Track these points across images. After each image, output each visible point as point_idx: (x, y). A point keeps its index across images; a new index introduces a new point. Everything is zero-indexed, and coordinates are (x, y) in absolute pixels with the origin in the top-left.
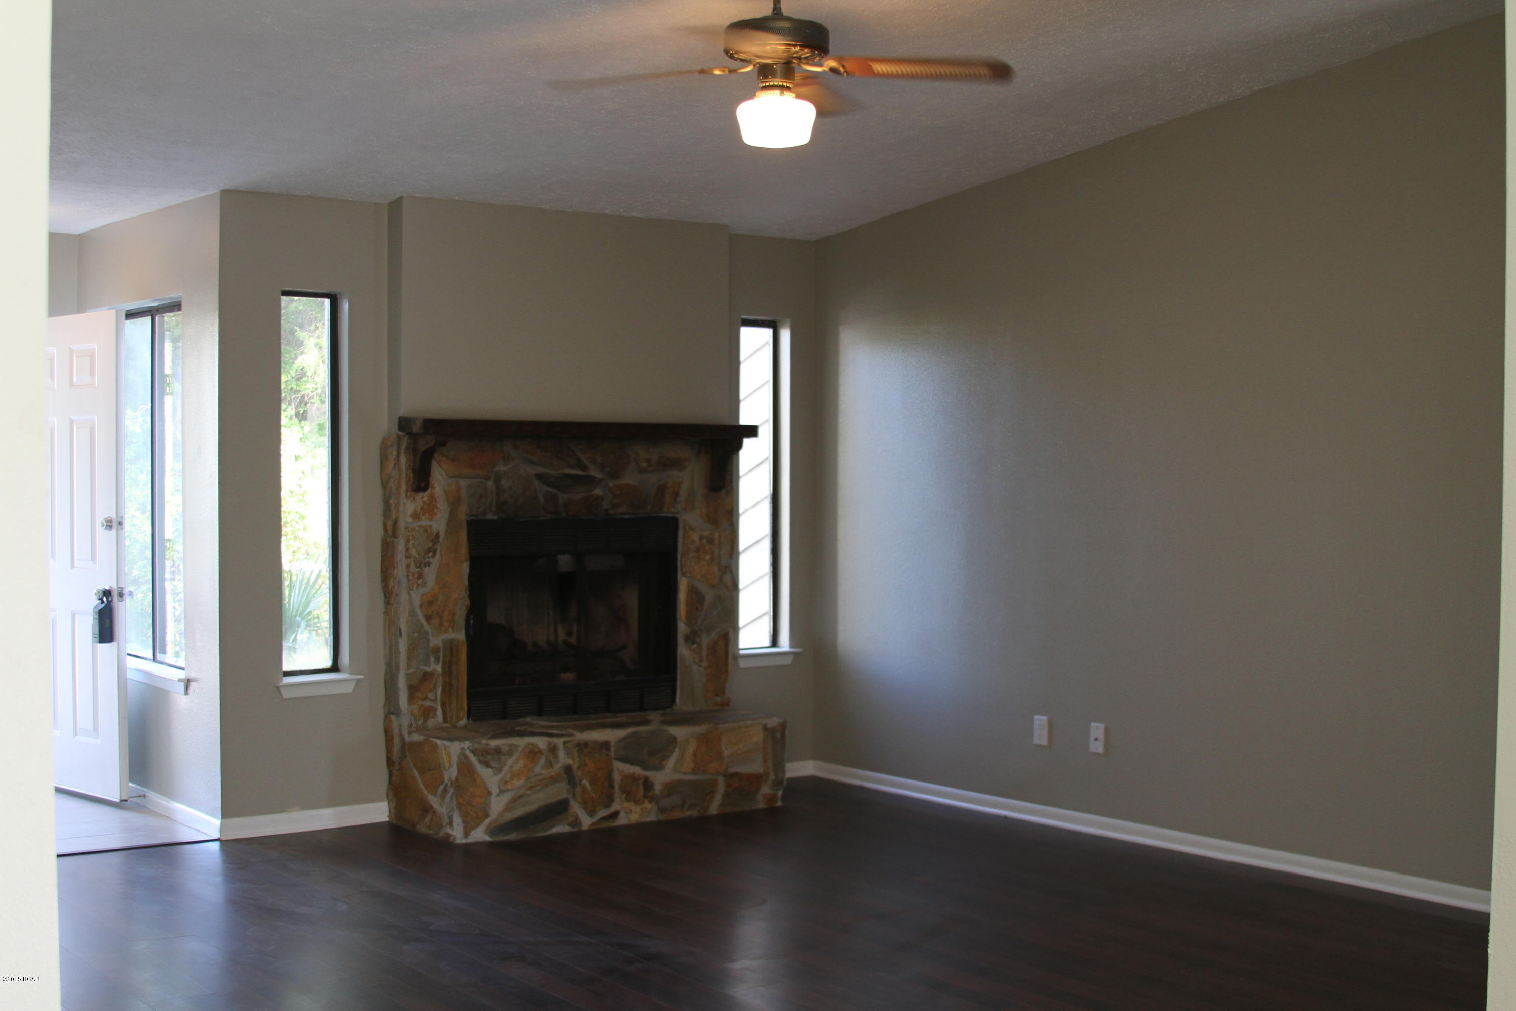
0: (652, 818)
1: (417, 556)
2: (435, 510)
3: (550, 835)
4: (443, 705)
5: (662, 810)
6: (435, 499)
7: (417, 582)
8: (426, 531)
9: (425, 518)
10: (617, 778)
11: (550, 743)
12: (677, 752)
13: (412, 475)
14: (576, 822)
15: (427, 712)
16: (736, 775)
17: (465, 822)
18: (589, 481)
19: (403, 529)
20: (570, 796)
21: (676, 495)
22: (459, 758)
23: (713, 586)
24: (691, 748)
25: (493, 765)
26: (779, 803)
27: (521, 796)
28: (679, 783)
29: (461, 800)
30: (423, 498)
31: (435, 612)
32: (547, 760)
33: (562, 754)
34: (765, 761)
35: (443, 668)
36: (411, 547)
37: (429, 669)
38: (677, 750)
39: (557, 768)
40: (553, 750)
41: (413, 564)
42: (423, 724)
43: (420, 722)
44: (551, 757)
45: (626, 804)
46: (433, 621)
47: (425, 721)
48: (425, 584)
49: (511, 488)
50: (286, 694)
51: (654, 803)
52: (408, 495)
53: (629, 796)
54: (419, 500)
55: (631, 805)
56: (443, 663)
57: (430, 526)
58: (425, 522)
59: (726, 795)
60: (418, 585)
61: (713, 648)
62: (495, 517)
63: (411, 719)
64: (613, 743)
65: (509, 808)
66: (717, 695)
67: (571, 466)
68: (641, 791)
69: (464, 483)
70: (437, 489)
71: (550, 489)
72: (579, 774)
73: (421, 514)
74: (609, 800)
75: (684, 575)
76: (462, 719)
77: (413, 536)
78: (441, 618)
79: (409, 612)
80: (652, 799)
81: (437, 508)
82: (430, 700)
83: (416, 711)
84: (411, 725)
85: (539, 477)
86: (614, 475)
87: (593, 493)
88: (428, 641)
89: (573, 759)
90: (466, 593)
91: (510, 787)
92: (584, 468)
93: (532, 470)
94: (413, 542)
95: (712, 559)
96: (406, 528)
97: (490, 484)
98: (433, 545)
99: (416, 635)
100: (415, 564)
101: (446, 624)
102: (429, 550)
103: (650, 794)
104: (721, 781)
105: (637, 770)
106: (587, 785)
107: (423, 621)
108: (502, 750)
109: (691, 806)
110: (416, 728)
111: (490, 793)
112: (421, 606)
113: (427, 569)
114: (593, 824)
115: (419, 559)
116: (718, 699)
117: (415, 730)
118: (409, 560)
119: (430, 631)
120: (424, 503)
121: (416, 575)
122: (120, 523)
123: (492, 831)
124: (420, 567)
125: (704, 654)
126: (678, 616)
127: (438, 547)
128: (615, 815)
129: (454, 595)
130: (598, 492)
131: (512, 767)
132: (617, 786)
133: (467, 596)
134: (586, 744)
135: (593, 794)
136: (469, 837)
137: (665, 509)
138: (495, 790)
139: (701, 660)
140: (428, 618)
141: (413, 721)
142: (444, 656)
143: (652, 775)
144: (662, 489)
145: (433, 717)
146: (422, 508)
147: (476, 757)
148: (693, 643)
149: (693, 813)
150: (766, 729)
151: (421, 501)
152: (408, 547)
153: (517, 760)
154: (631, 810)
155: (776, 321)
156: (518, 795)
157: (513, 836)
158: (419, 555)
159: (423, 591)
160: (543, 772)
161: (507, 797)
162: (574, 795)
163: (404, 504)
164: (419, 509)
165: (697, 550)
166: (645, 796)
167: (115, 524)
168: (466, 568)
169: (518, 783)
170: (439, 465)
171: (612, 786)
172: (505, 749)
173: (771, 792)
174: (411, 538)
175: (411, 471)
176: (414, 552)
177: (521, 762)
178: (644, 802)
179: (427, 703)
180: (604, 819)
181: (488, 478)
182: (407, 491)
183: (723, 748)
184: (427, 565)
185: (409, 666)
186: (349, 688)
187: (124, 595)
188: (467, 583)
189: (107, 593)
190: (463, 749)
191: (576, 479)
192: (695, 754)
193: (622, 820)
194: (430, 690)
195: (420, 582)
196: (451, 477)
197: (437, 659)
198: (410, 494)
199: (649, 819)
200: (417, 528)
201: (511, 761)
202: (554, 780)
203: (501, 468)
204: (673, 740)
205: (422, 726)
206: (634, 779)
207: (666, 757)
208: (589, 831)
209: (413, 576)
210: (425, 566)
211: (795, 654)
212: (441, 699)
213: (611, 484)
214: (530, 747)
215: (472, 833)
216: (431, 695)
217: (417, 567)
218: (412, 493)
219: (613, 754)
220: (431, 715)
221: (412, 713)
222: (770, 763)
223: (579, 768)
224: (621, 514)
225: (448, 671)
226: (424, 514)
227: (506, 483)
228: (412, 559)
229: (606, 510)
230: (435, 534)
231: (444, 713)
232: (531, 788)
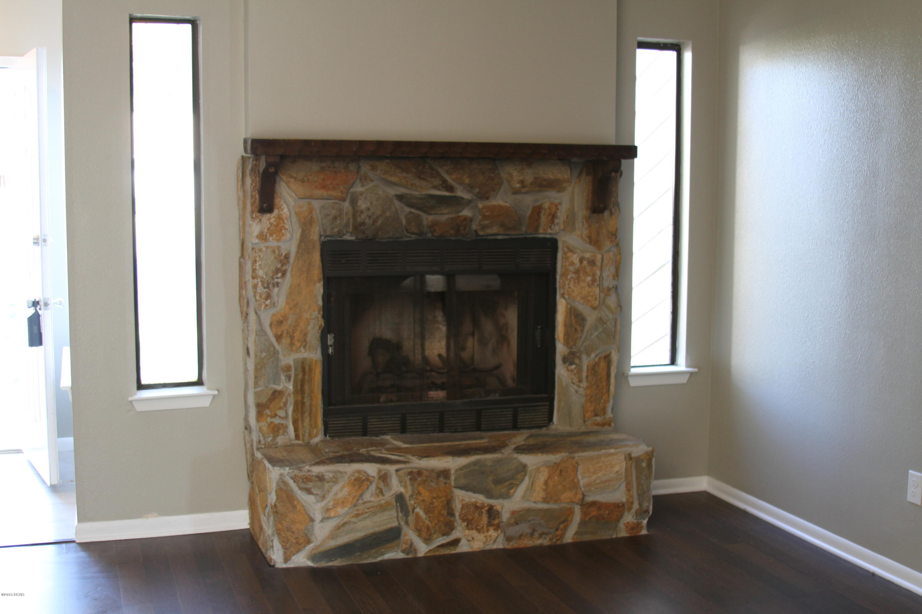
0: (500, 544)
1: (265, 277)
2: (283, 231)
3: (382, 562)
4: (295, 422)
5: (509, 539)
6: (283, 221)
7: (264, 303)
8: (274, 252)
9: (273, 239)
10: (457, 506)
11: (380, 471)
12: (526, 481)
13: (257, 196)
14: (411, 548)
15: (276, 430)
16: (594, 504)
17: (285, 548)
18: (457, 202)
19: (250, 250)
20: (403, 523)
21: (553, 216)
22: (277, 484)
23: (595, 308)
24: (543, 476)
25: (315, 492)
26: (644, 532)
27: (345, 524)
28: (528, 510)
29: (280, 526)
30: (269, 219)
31: (285, 332)
32: (378, 488)
33: (394, 481)
34: (628, 490)
35: (295, 386)
36: (258, 268)
37: (279, 388)
38: (527, 478)
39: (389, 495)
40: (384, 478)
41: (260, 284)
42: (272, 441)
43: (270, 439)
44: (381, 485)
45: (467, 532)
46: (284, 341)
47: (275, 438)
48: (274, 305)
49: (368, 209)
50: (139, 408)
51: (500, 531)
52: (254, 216)
53: (470, 524)
54: (265, 221)
55: (474, 533)
56: (295, 382)
57: (279, 248)
58: (272, 242)
59: (583, 523)
60: (266, 305)
61: (593, 369)
62: (353, 238)
63: (259, 436)
64: (453, 472)
65: (333, 535)
66: (596, 415)
67: (435, 187)
68: (485, 519)
69: (317, 204)
70: (286, 210)
71: (413, 210)
72: (412, 502)
73: (268, 235)
74: (450, 527)
75: (563, 296)
76: (316, 436)
77: (260, 256)
78: (292, 338)
79: (256, 332)
80: (497, 527)
81: (286, 229)
82: (280, 417)
83: (265, 429)
84: (260, 442)
85: (400, 198)
86: (484, 196)
87: (460, 214)
88: (278, 360)
89: (405, 487)
90: (319, 313)
91: (332, 514)
92: (450, 188)
93: (392, 191)
94: (260, 263)
95: (594, 281)
96: (253, 249)
97: (347, 204)
98: (282, 266)
99: (264, 354)
100: (263, 284)
101: (298, 344)
102: (277, 271)
103: (496, 522)
104: (577, 510)
105: (480, 499)
106: (422, 513)
107: (273, 340)
108: (325, 477)
109: (541, 535)
110: (265, 444)
111: (312, 520)
112: (271, 325)
113: (276, 290)
114: (430, 551)
115: (266, 280)
116: (598, 419)
117: (263, 446)
118: (256, 281)
119: (280, 350)
120: (271, 224)
121: (264, 296)
122: (45, 241)
123: (313, 558)
124: (268, 287)
125: (584, 374)
126: (556, 337)
127: (289, 268)
128: (456, 542)
129: (306, 316)
130: (466, 213)
131: (336, 494)
132: (457, 514)
133: (320, 316)
134: (420, 472)
135: (427, 522)
136: (289, 562)
137: (541, 231)
138: (318, 517)
139: (580, 381)
140: (279, 338)
141: (262, 438)
142: (296, 375)
143: (497, 503)
144: (537, 211)
145: (283, 434)
146: (268, 229)
147: (295, 484)
148: (571, 364)
149: (545, 542)
150: (629, 457)
151: (268, 222)
152: (254, 268)
153: (343, 487)
154: (473, 538)
155: (680, 44)
156: (342, 523)
157: (337, 563)
158: (266, 276)
159: (272, 311)
160: (372, 499)
161: (330, 525)
162: (407, 523)
163: (249, 225)
164: (266, 230)
165: (577, 272)
166: (490, 524)
167: (40, 241)
168: (319, 289)
169: (341, 510)
170: (288, 186)
171: (451, 513)
172: (328, 476)
173: (635, 521)
174: (258, 259)
175: (257, 192)
176: (260, 273)
177: (346, 491)
178: (488, 530)
179: (277, 421)
180: (442, 546)
181: (344, 200)
182: (252, 212)
183: (580, 477)
184: (276, 286)
185: (256, 384)
186: (206, 403)
187: (49, 304)
188: (320, 303)
189: (35, 304)
190: (281, 475)
191: (442, 201)
192: (546, 483)
193: (464, 548)
194: (280, 408)
195: (268, 302)
196: (301, 198)
197: (289, 378)
198: (255, 216)
199: (495, 547)
200: (264, 249)
201: (336, 488)
202: (382, 508)
203: (358, 188)
204: (524, 467)
205: (271, 443)
206: (477, 507)
207: (514, 486)
208: (425, 558)
209: (261, 296)
210: (274, 286)
211: (691, 374)
212: (293, 416)
213: (480, 205)
214: (356, 475)
215: (293, 558)
216: (281, 413)
217: (265, 288)
218: (258, 214)
219: (453, 483)
220: (281, 432)
221: (260, 429)
222: (634, 492)
223: (411, 496)
224: (492, 235)
225: (300, 389)
226: (271, 235)
227: (362, 205)
228: (259, 280)
229: (476, 231)
230: (284, 255)
231: (296, 430)
232: (357, 515)
